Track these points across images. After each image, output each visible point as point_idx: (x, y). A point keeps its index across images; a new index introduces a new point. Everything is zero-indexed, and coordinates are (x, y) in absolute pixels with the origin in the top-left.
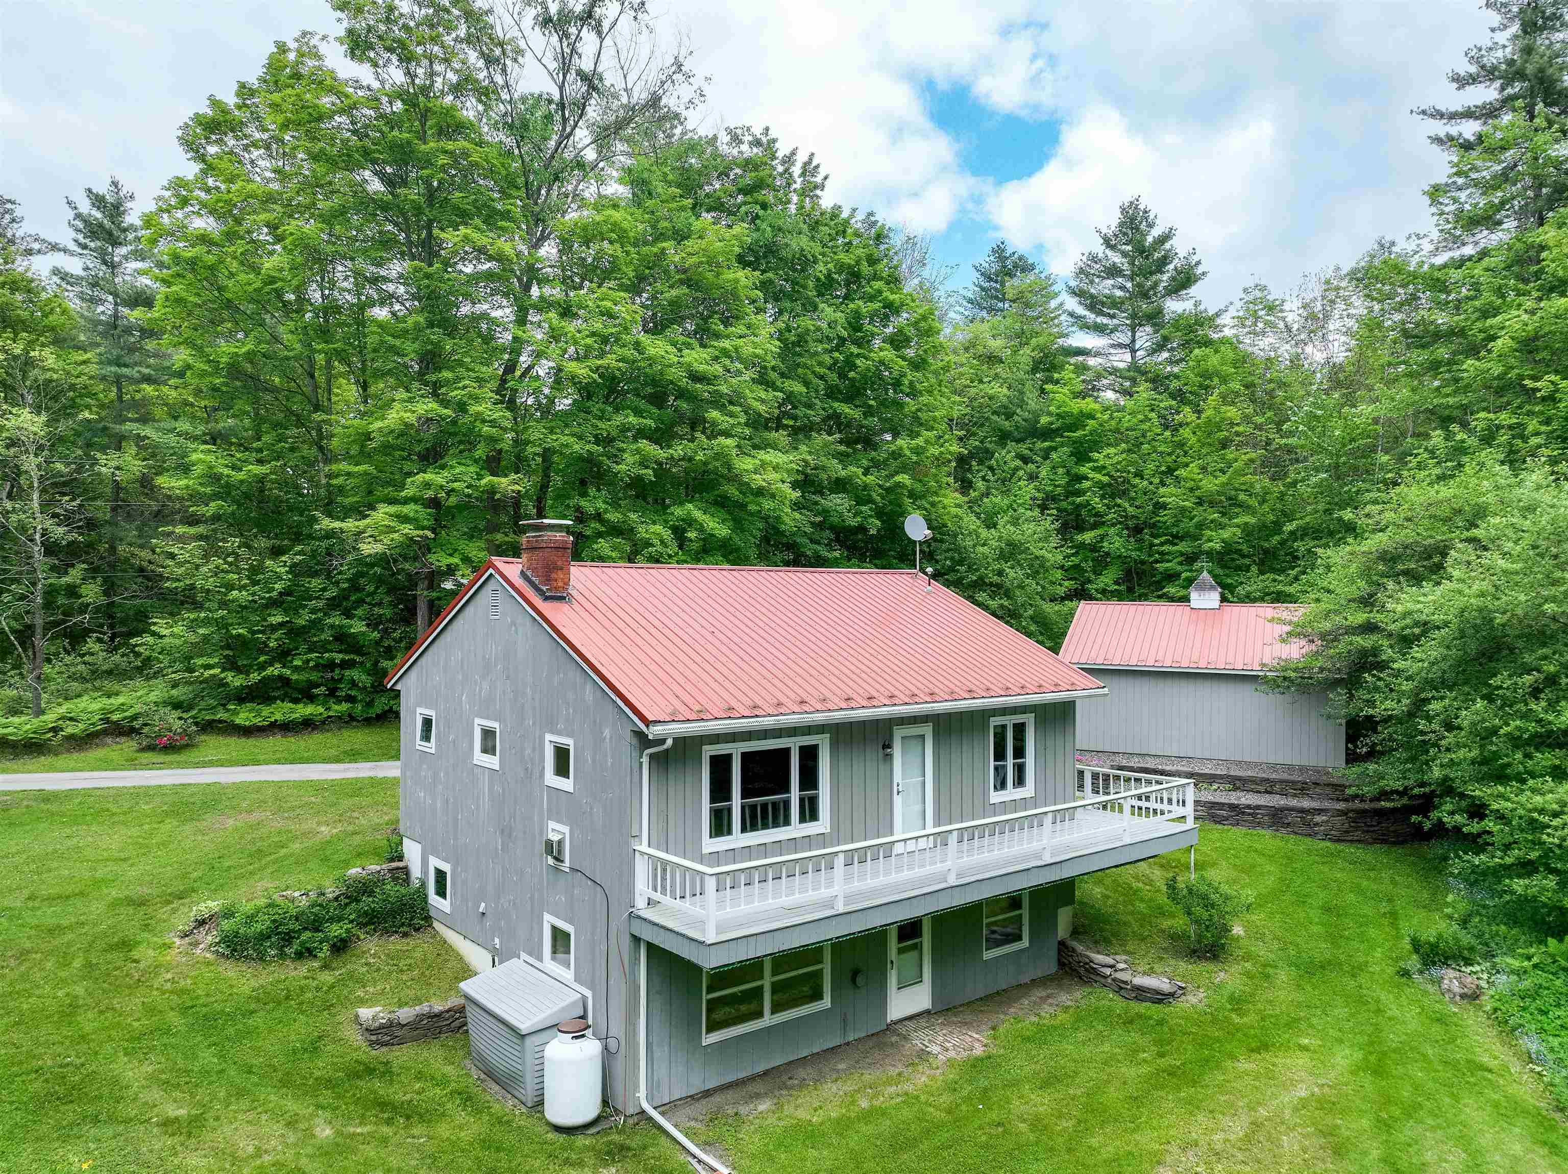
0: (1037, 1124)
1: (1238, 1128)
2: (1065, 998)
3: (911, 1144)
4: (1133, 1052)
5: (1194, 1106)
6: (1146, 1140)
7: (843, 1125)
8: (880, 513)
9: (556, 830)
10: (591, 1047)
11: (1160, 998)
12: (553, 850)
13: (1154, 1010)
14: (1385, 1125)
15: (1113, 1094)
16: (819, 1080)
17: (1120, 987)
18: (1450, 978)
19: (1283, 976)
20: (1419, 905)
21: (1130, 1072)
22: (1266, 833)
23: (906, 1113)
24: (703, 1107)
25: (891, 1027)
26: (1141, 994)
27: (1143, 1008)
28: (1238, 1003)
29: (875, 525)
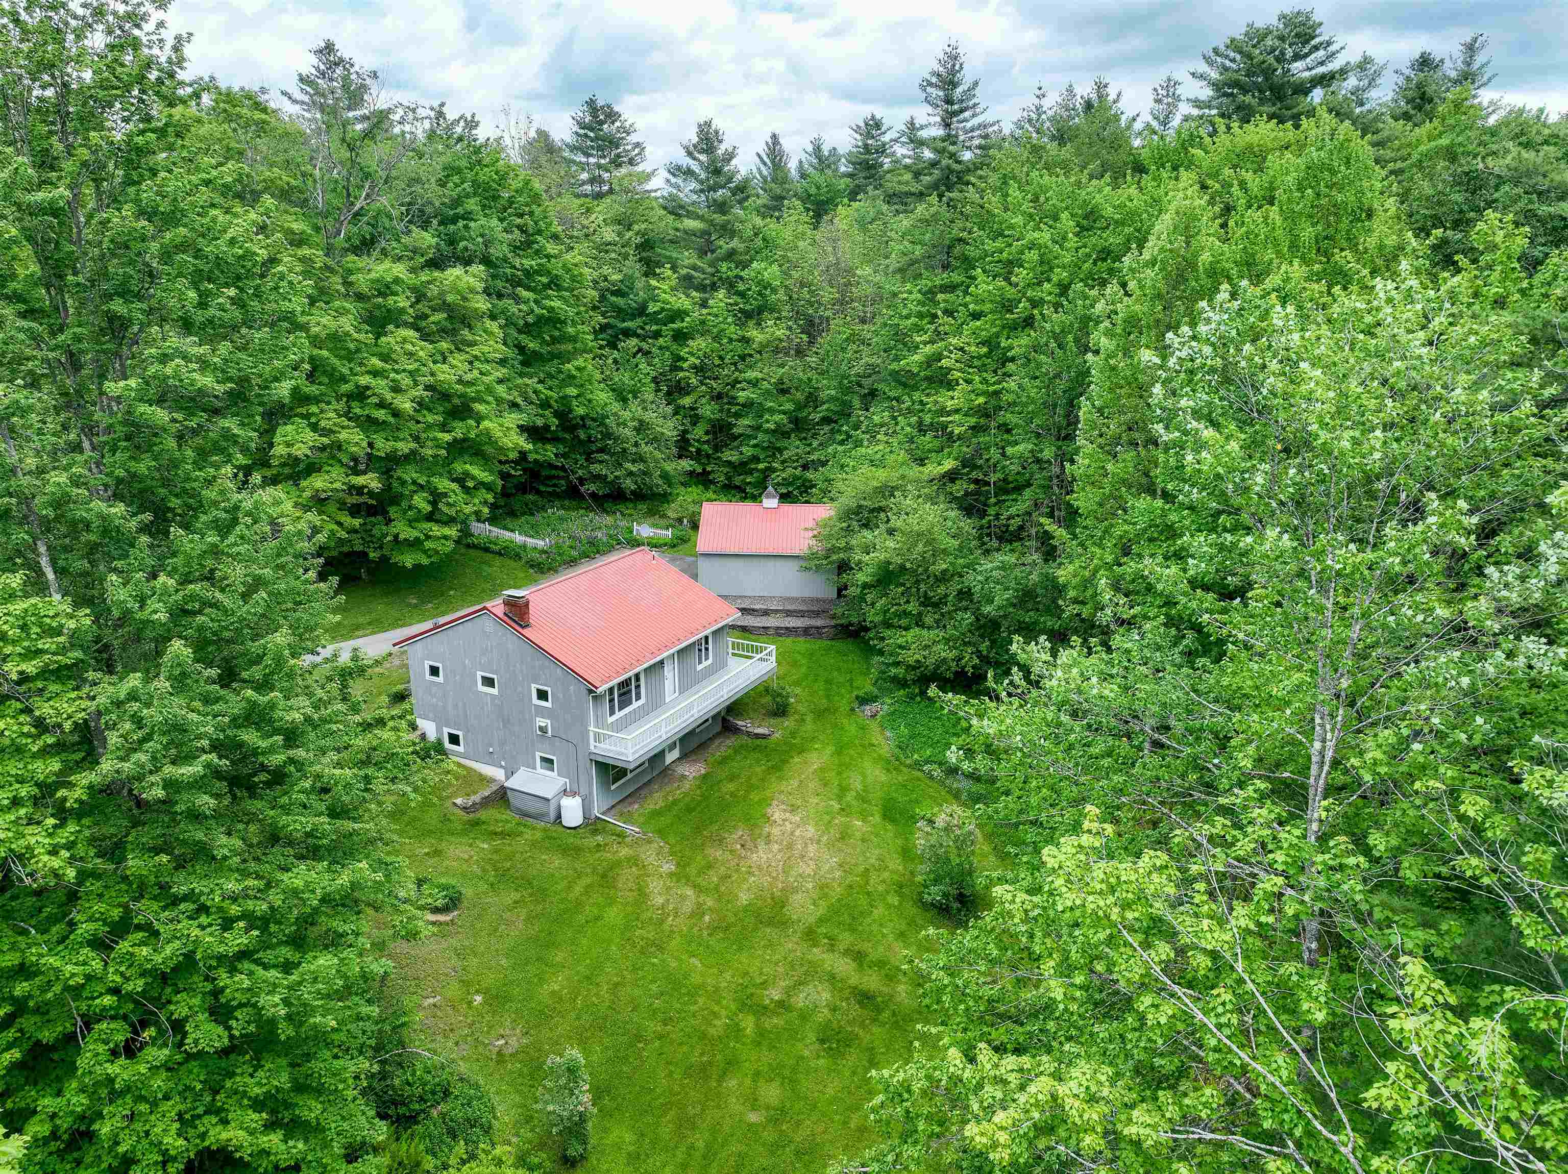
0: (732, 795)
1: (795, 783)
2: (728, 742)
3: (694, 809)
4: (758, 761)
5: (781, 778)
6: (768, 793)
7: (669, 808)
8: (557, 414)
9: (541, 722)
10: (578, 800)
11: (764, 737)
12: (543, 730)
13: (763, 742)
14: (839, 773)
15: (754, 781)
16: (651, 793)
17: (748, 734)
18: (868, 709)
19: (809, 718)
20: (861, 673)
21: (758, 769)
22: (802, 639)
23: (687, 799)
24: (613, 812)
25: (667, 768)
26: (758, 736)
27: (758, 742)
28: (793, 734)
29: (554, 422)
